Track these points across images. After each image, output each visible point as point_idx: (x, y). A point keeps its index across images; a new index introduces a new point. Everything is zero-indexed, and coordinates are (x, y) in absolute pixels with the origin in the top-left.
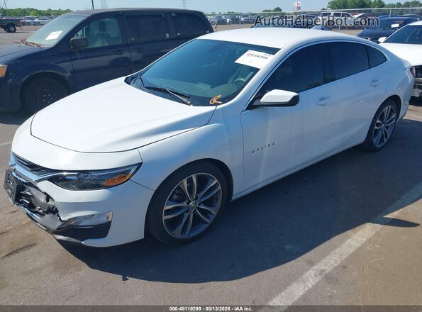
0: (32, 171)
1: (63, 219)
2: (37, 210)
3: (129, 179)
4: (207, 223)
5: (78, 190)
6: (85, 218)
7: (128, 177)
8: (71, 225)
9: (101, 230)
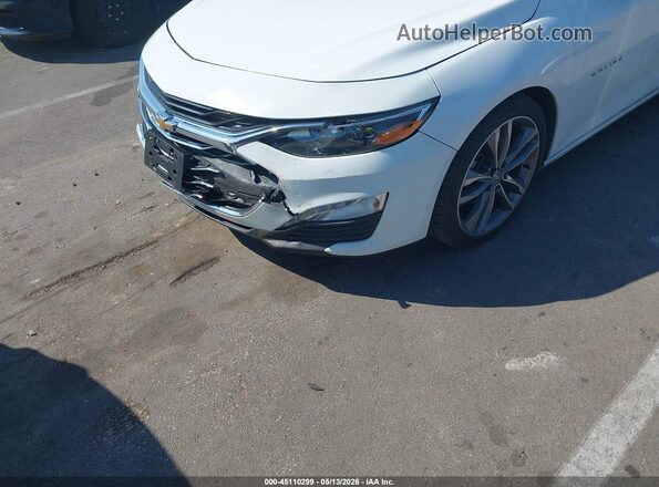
0: (217, 127)
1: (295, 210)
2: (230, 198)
3: (417, 131)
4: (510, 208)
5: (322, 156)
6: (334, 206)
7: (415, 127)
8: (307, 222)
9: (363, 226)
